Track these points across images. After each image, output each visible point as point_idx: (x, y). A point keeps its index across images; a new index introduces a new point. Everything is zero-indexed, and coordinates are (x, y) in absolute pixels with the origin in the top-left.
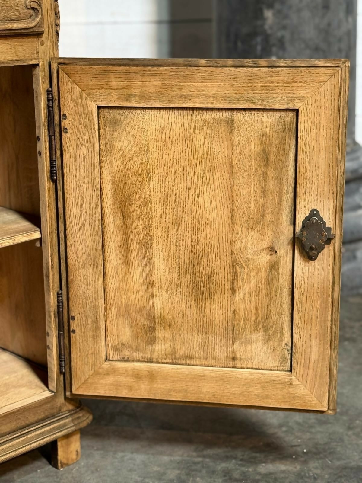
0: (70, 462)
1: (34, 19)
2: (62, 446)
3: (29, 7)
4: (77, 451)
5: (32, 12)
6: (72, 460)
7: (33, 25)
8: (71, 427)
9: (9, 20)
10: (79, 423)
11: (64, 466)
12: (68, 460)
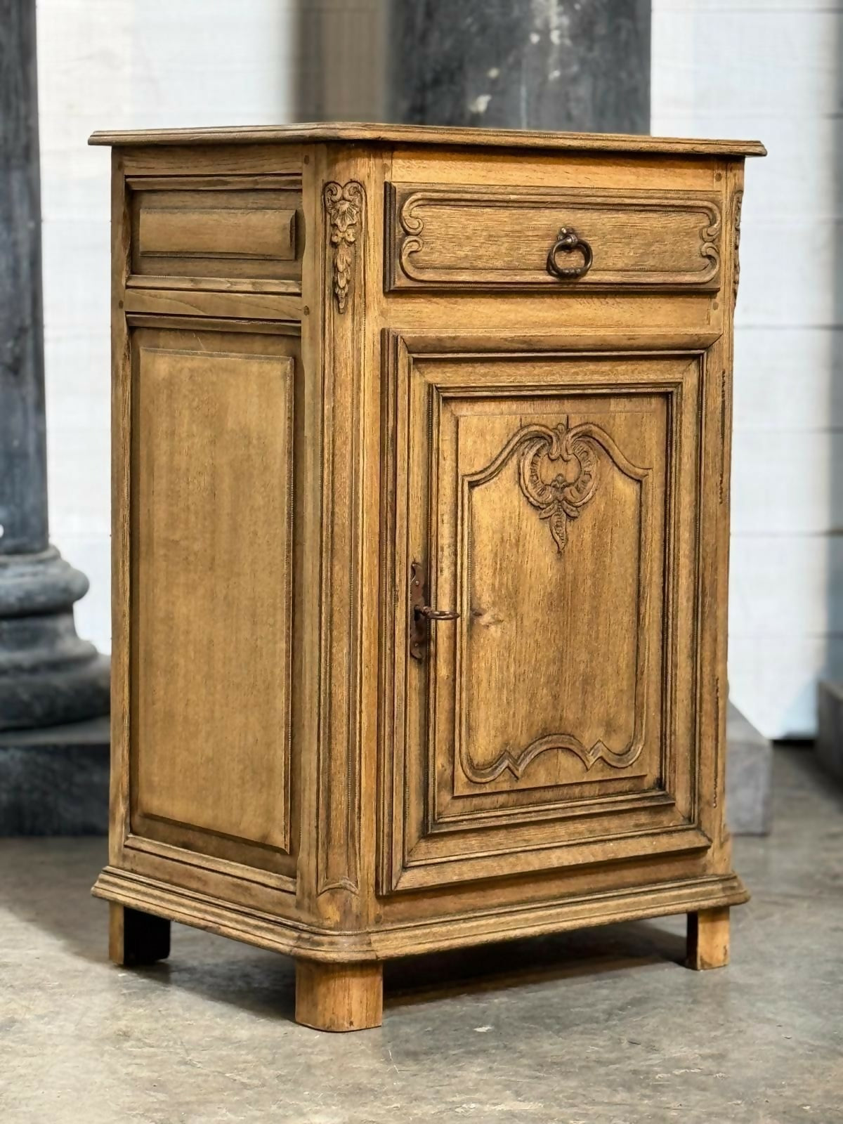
0: (714, 962)
1: (709, 272)
2: (704, 931)
3: (705, 254)
4: (725, 948)
5: (707, 261)
6: (718, 960)
7: (707, 279)
11: (706, 967)
12: (711, 958)
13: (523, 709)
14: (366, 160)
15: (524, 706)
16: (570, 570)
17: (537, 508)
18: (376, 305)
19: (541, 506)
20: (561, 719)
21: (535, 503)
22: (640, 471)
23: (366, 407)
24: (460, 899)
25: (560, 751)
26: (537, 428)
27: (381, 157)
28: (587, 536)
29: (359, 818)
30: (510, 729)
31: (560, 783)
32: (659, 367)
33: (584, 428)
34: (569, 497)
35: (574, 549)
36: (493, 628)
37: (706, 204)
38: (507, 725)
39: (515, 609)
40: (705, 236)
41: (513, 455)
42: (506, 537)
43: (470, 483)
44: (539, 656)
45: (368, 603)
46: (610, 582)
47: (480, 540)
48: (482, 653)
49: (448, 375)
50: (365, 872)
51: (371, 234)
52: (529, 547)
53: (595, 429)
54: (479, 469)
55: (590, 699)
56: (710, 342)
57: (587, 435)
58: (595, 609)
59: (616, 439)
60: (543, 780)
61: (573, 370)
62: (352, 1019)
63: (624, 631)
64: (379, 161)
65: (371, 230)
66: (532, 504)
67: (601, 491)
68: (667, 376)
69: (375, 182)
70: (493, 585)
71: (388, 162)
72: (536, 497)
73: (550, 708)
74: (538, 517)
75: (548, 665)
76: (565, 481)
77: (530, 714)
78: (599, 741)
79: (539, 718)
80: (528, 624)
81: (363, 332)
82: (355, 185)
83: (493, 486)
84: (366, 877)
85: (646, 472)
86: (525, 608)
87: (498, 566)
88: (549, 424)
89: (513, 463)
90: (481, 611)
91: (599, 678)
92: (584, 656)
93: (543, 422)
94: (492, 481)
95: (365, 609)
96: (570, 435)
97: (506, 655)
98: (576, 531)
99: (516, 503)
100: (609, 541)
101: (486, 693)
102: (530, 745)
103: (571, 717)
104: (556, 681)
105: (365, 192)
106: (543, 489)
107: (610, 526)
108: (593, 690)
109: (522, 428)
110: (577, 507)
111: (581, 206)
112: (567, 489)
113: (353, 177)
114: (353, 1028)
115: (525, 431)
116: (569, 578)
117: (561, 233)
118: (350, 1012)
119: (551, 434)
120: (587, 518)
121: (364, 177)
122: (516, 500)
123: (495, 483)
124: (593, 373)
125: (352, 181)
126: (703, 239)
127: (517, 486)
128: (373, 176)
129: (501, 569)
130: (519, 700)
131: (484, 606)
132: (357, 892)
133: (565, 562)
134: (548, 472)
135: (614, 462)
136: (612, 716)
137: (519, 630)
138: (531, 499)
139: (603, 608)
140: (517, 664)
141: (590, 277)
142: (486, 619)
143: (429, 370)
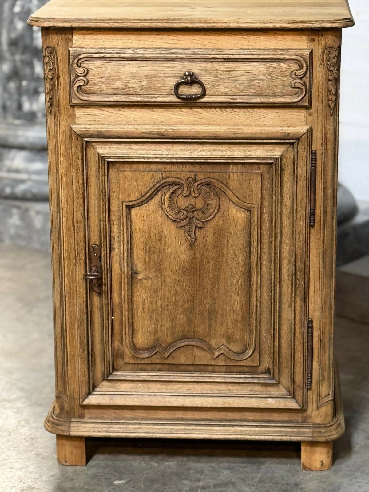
0: (313, 468)
1: (299, 96)
2: (305, 451)
3: (293, 86)
4: (322, 461)
5: (297, 90)
6: (316, 467)
7: (296, 100)
8: (308, 437)
9: (275, 96)
10: (318, 436)
11: (306, 469)
12: (311, 465)
13: (167, 324)
14: (56, 36)
15: (168, 323)
16: (198, 255)
17: (174, 221)
18: (66, 112)
19: (177, 220)
20: (194, 331)
21: (173, 218)
22: (249, 205)
23: (62, 164)
24: (133, 412)
25: (195, 347)
26: (173, 179)
27: (65, 34)
28: (210, 238)
29: (67, 365)
30: (159, 334)
31: (196, 363)
32: (264, 148)
33: (207, 180)
34: (197, 216)
35: (201, 245)
36: (145, 281)
37: (294, 57)
38: (156, 331)
39: (160, 273)
40: (293, 76)
41: (158, 192)
42: (153, 235)
43: (127, 206)
44: (177, 298)
45: (68, 261)
46: (227, 264)
47: (135, 235)
48: (139, 293)
49: (113, 149)
50: (72, 392)
51: (61, 75)
52: (169, 242)
53: (214, 181)
54: (134, 199)
55: (214, 323)
56: (300, 136)
57: (208, 184)
58: (217, 278)
59: (231, 188)
60: (183, 361)
61: (200, 149)
62: (67, 460)
63: (238, 290)
64: (63, 36)
65: (61, 73)
66: (171, 219)
67: (220, 214)
68: (271, 153)
69: (62, 47)
70: (145, 260)
71: (70, 37)
72: (173, 215)
73: (186, 325)
74: (175, 226)
75: (184, 302)
76: (194, 208)
77: (172, 327)
78: (223, 345)
79: (178, 329)
80: (169, 281)
81: (58, 126)
82: (50, 49)
83: (144, 208)
84: (72, 394)
85: (252, 206)
86: (167, 273)
87: (148, 250)
88: (182, 178)
89: (158, 197)
90: (138, 272)
91: (219, 313)
92: (209, 301)
93: (178, 176)
94: (144, 206)
95: (66, 265)
96: (196, 184)
97: (155, 295)
98: (202, 236)
99: (159, 218)
100: (226, 242)
101: (142, 313)
102: (174, 342)
103: (201, 332)
104: (190, 311)
105: (56, 52)
106: (179, 212)
107: (226, 234)
108: (216, 319)
109: (163, 179)
110: (202, 222)
111: (199, 60)
112: (195, 212)
113: (49, 45)
114: (67, 464)
115: (165, 180)
116: (198, 260)
117: (185, 75)
118: (65, 456)
119: (184, 183)
120: (210, 228)
121: (55, 45)
122: (159, 216)
123: (146, 207)
124: (215, 150)
125: (48, 47)
126: (293, 78)
127: (160, 209)
128: (60, 44)
129: (149, 251)
130: (164, 319)
131: (139, 270)
132: (67, 401)
133: (195, 250)
134: (183, 203)
135: (229, 199)
136: (230, 333)
137: (163, 283)
138: (170, 217)
139: (222, 276)
140: (163, 301)
141: (206, 99)
142: (140, 276)
143: (100, 146)
